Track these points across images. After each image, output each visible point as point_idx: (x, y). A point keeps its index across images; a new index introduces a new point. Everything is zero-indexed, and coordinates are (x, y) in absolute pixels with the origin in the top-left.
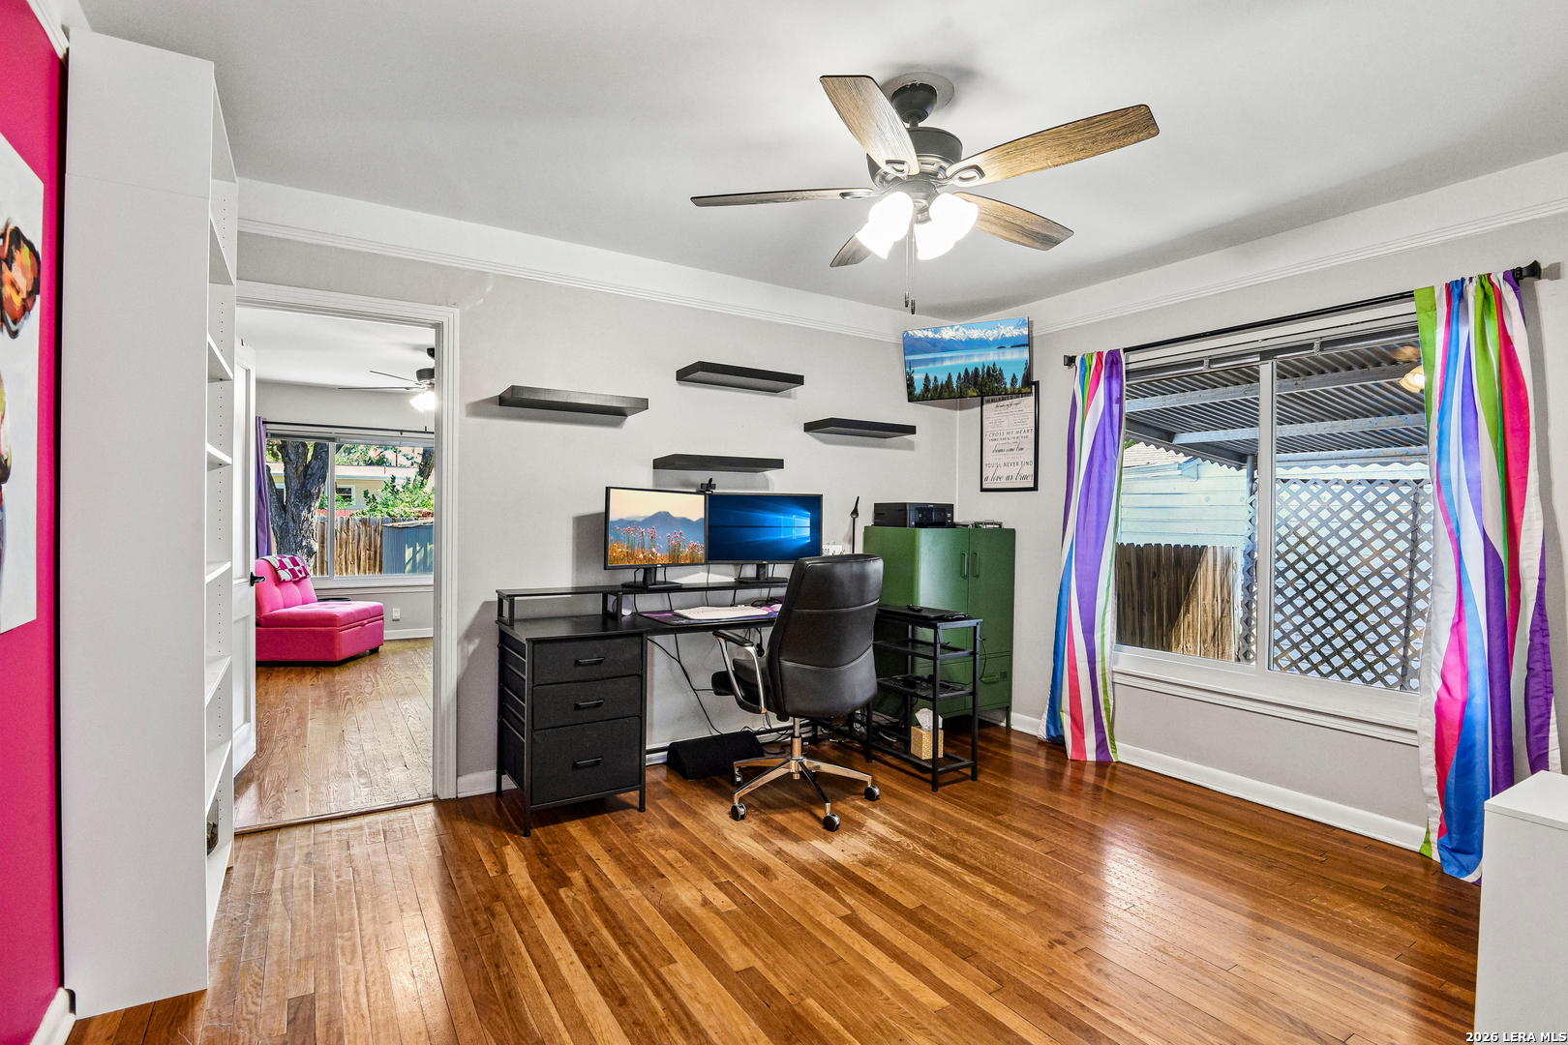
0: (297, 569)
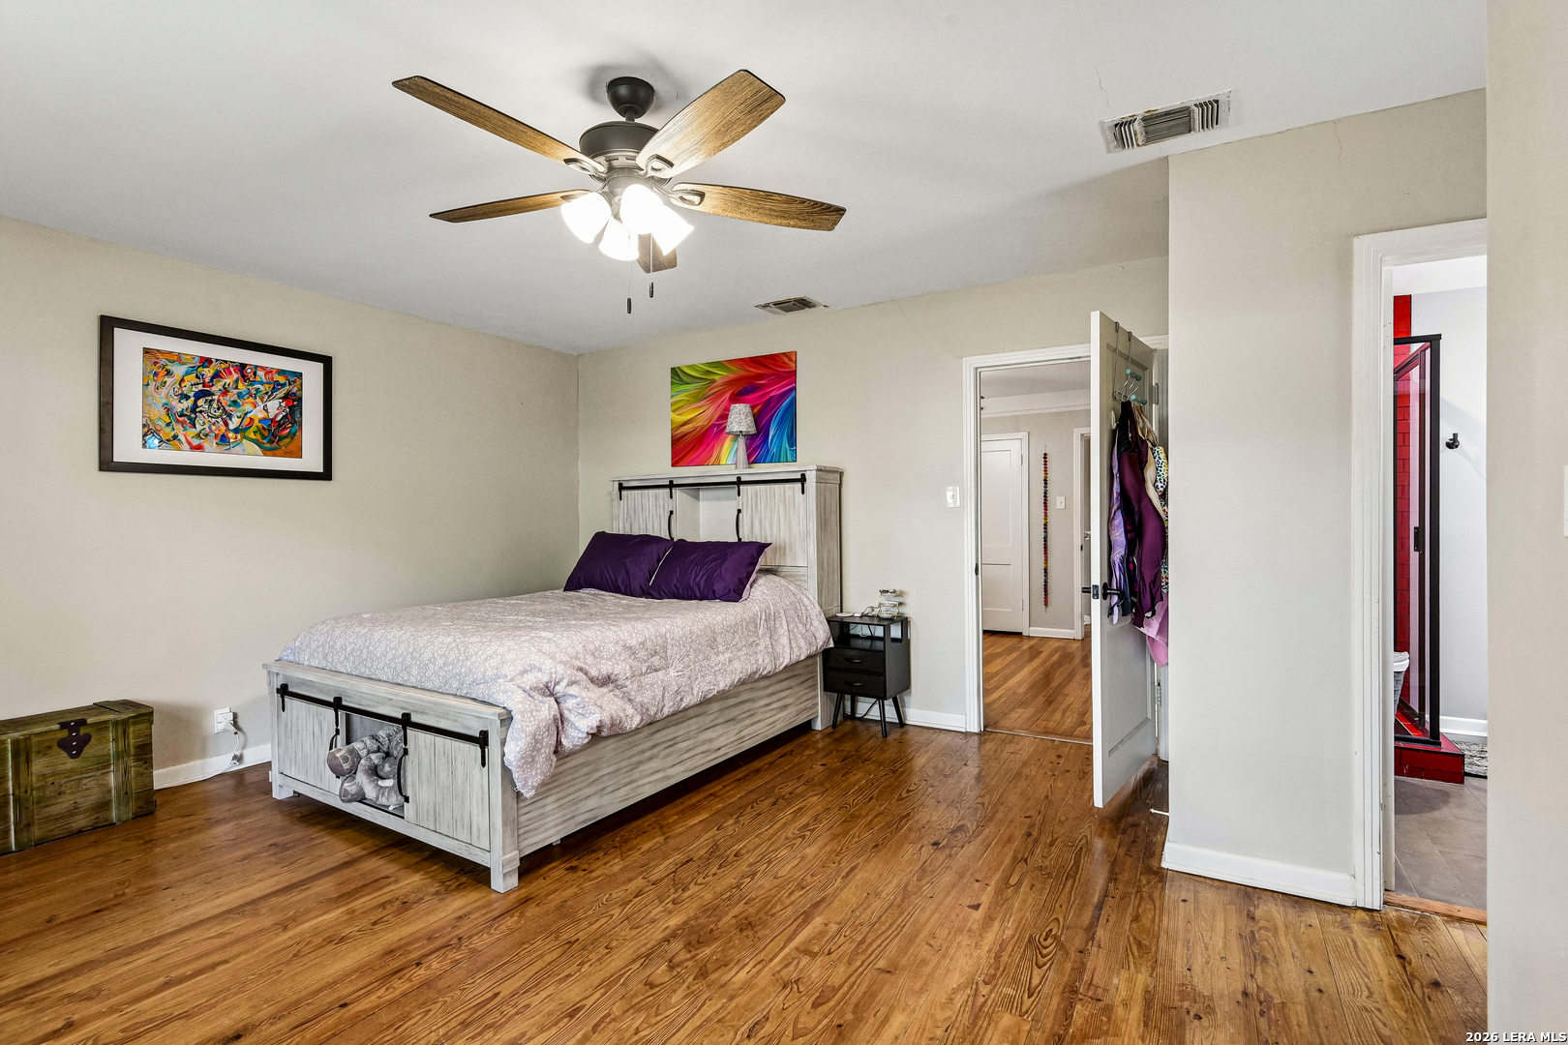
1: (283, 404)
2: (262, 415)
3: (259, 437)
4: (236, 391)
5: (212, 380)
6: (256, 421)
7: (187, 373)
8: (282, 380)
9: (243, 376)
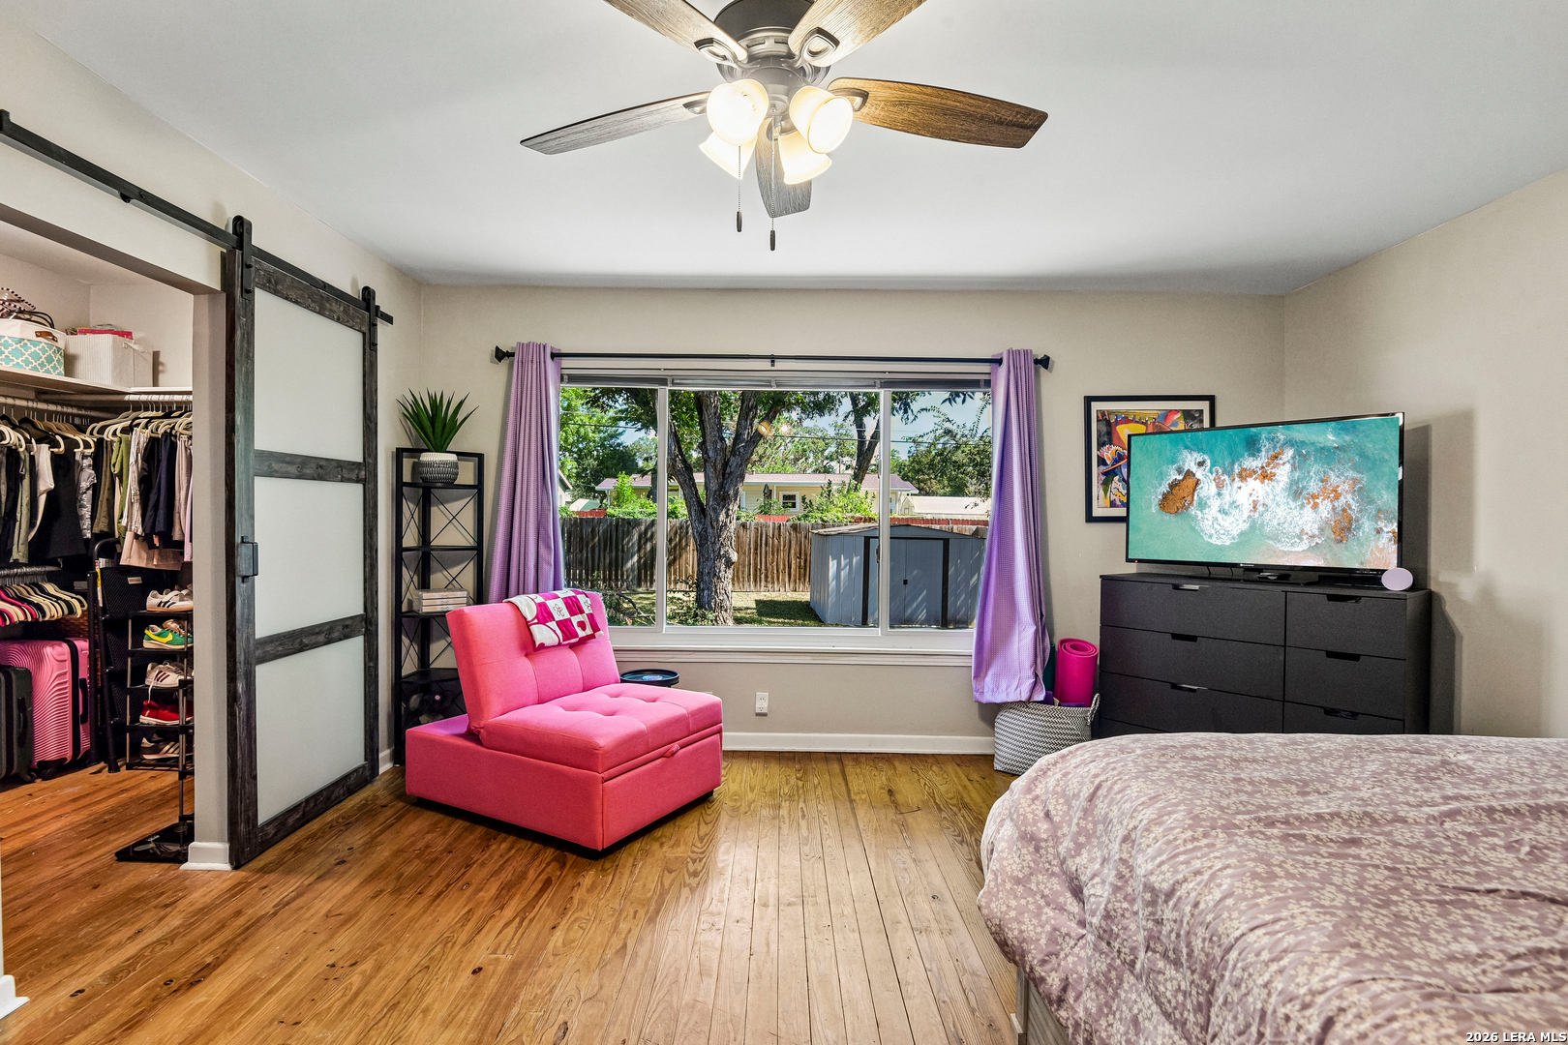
0: (575, 620)
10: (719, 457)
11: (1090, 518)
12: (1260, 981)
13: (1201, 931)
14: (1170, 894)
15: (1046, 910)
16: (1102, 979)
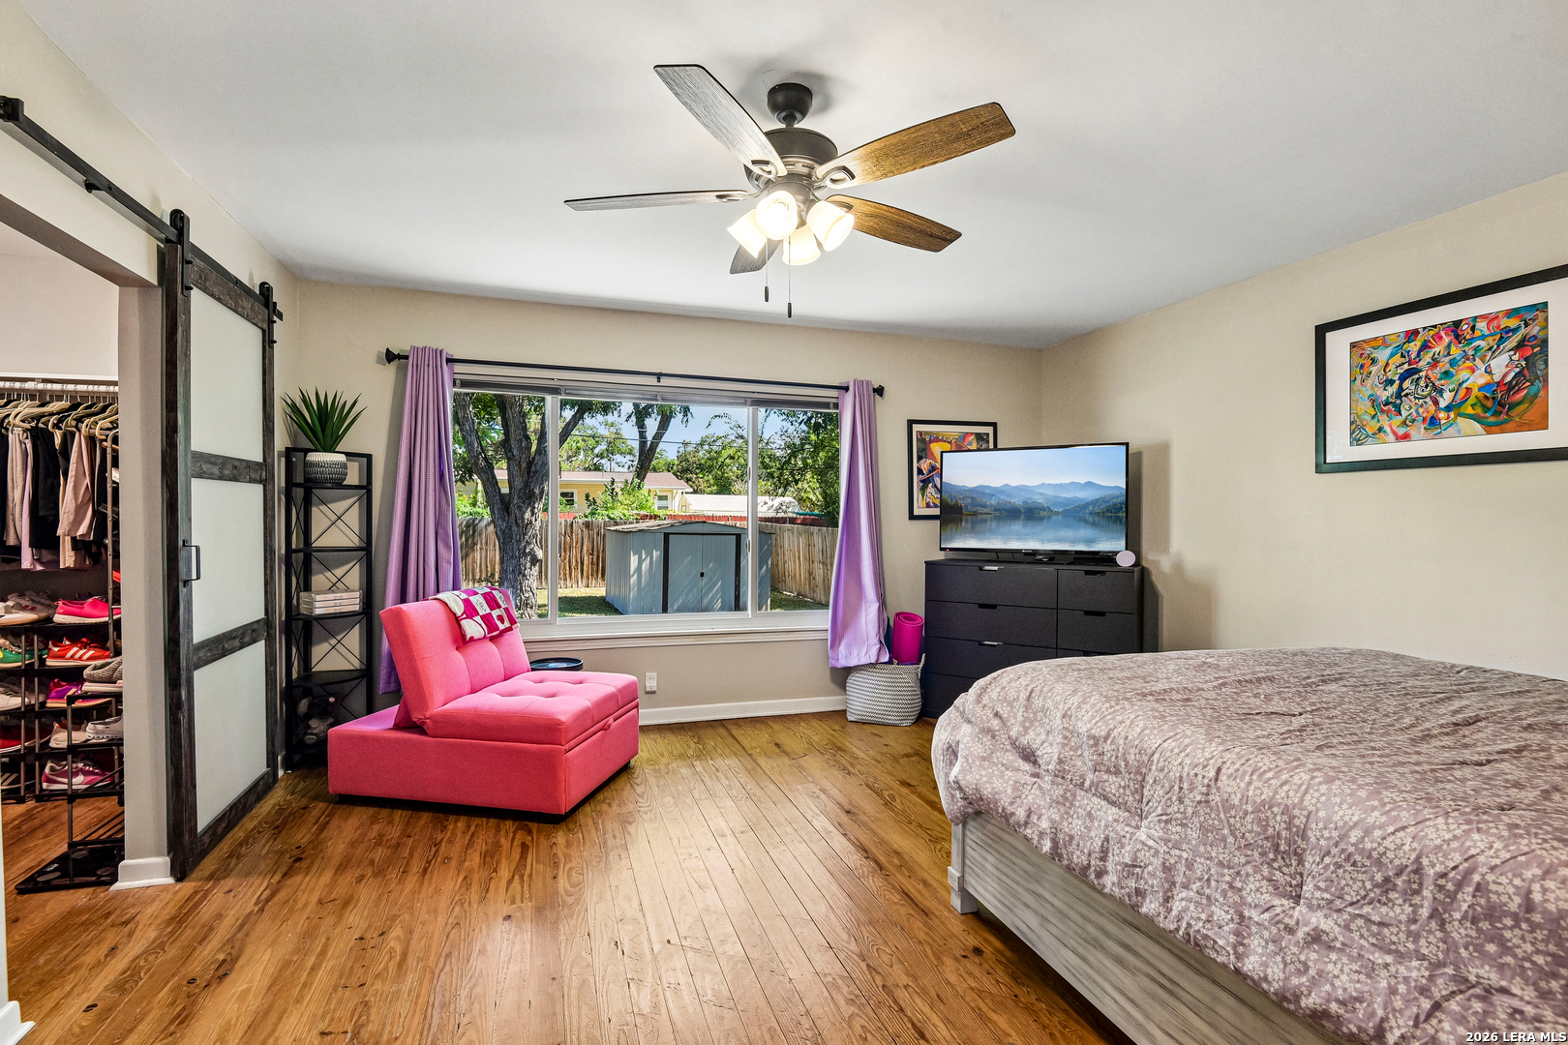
0: (495, 613)
1: (1516, 357)
2: (1481, 381)
3: (1479, 410)
4: (1448, 359)
5: (1418, 355)
6: (1475, 391)
7: (1392, 355)
8: (1513, 323)
9: (1457, 337)
10: (524, 456)
11: (912, 517)
12: (1176, 763)
13: (1132, 751)
14: (1106, 738)
15: (1007, 773)
16: (1061, 799)
